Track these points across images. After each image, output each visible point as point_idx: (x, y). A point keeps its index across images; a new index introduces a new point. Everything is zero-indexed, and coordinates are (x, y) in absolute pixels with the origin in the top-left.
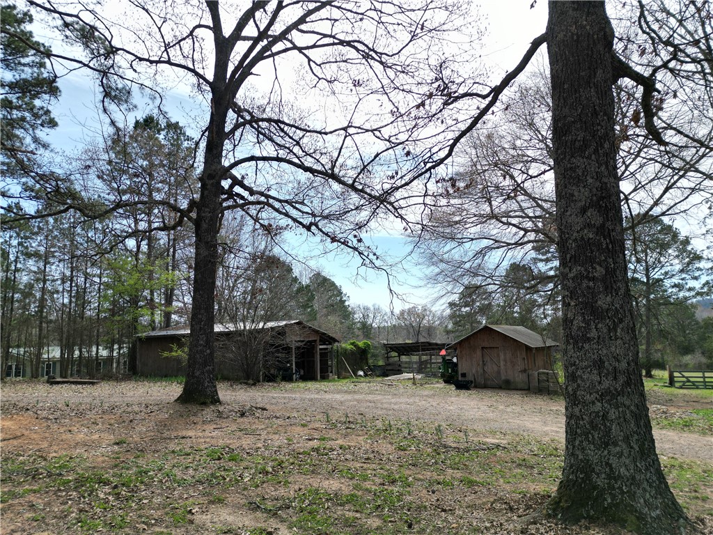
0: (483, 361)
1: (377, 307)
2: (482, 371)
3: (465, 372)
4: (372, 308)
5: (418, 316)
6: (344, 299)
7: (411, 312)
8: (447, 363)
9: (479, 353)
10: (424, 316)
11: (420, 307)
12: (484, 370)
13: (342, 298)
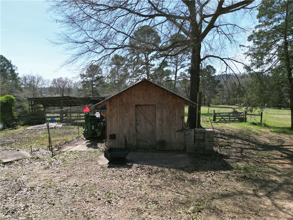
0: (136, 120)
1: (39, 76)
2: (134, 131)
3: (114, 133)
4: (36, 77)
5: (63, 82)
6: (14, 69)
7: (60, 80)
8: (90, 119)
9: (132, 111)
10: (66, 83)
11: (64, 78)
12: (136, 130)
13: (12, 68)
